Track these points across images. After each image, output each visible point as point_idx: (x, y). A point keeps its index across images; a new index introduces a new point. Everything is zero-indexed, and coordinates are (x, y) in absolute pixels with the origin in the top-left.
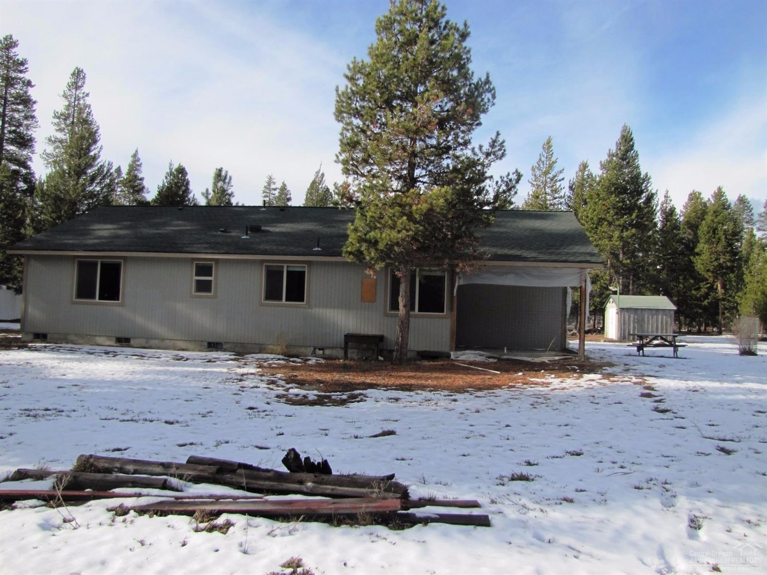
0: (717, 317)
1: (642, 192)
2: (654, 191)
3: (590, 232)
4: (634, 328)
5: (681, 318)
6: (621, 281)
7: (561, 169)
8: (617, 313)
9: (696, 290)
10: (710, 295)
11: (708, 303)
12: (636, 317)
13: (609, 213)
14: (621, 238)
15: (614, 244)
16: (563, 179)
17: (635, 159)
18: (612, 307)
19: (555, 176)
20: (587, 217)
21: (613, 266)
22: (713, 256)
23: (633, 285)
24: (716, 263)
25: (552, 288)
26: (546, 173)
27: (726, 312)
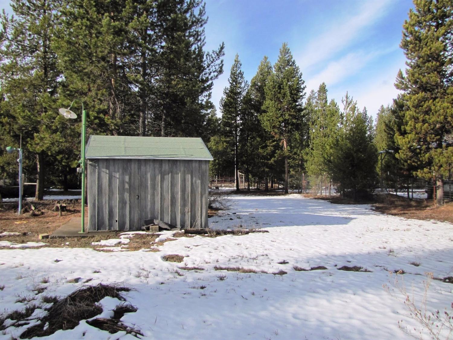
0: (283, 175)
4: (123, 202)
9: (263, 148)
10: (276, 153)
11: (275, 161)
12: (127, 178)
22: (278, 112)
27: (291, 170)
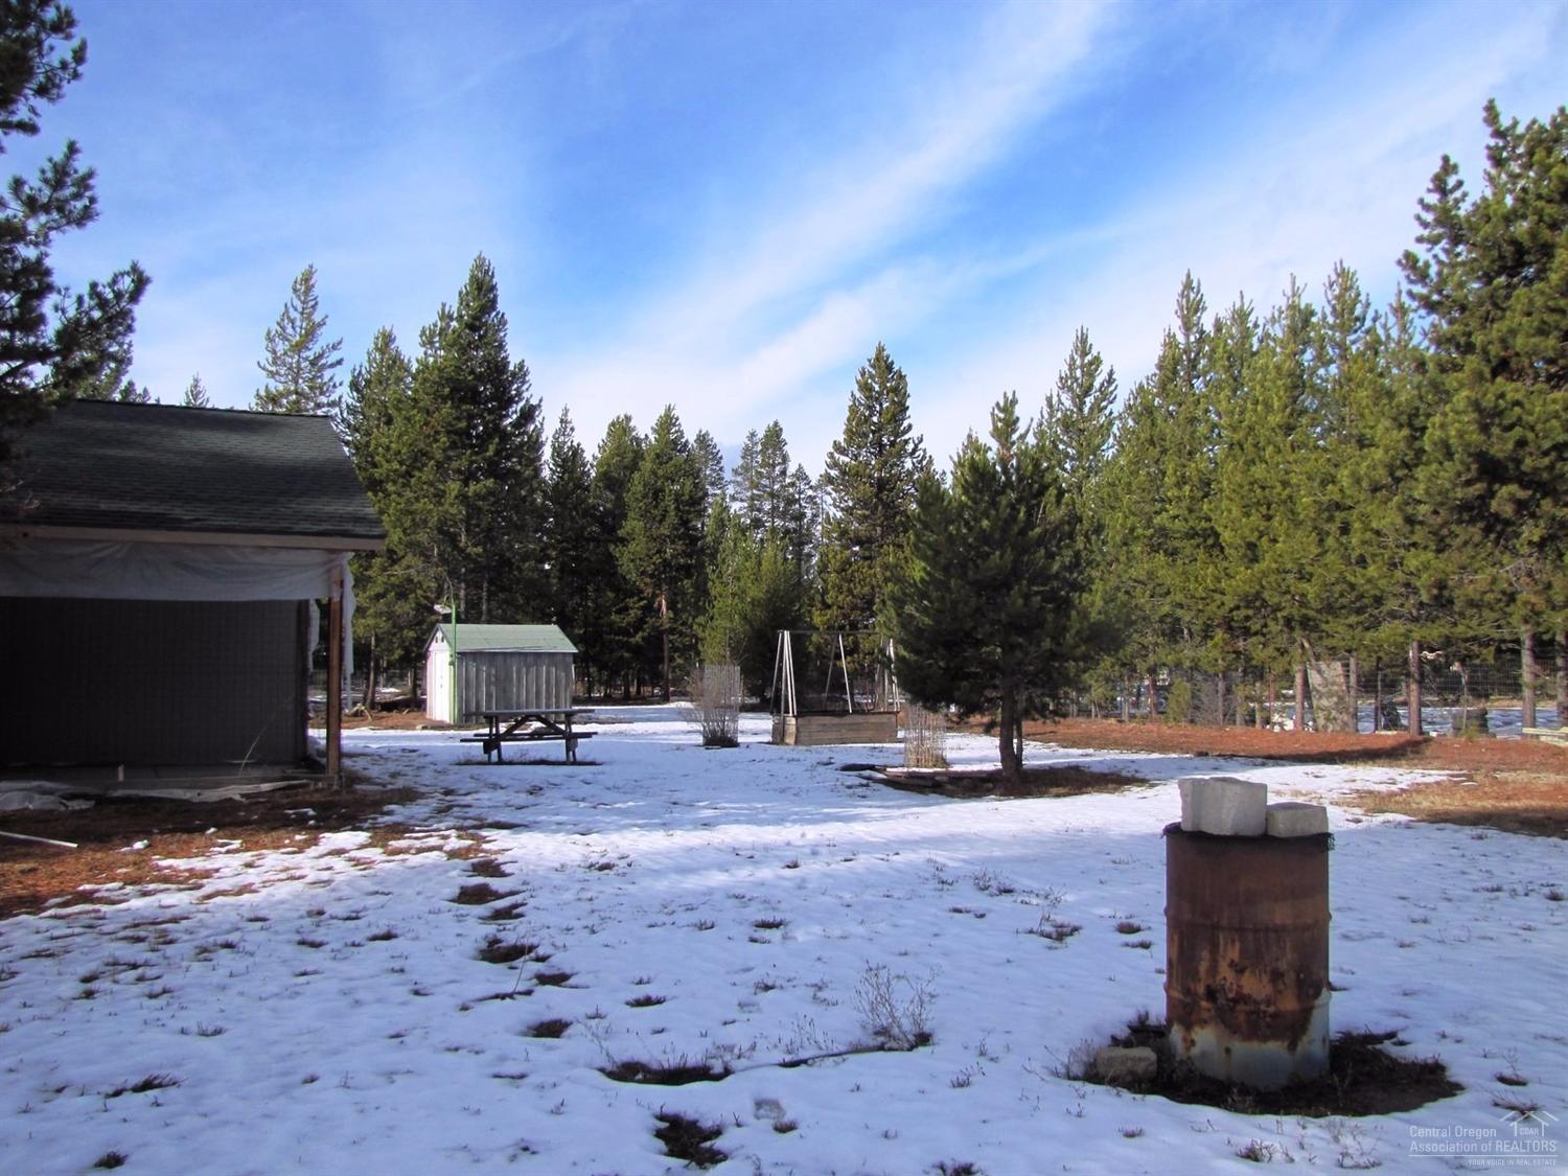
0: (660, 667)
1: (511, 401)
2: (534, 402)
3: (395, 482)
4: (489, 695)
5: (591, 670)
6: (462, 593)
7: (336, 339)
8: (452, 663)
9: (619, 612)
10: (646, 622)
11: (643, 638)
12: (493, 672)
13: (437, 441)
14: (463, 498)
15: (447, 512)
16: (339, 362)
17: (500, 330)
18: (442, 651)
19: (321, 356)
20: (388, 449)
21: (443, 560)
22: (651, 545)
23: (488, 600)
24: (657, 559)
25: (254, 603)
26: (299, 347)
27: (676, 655)
